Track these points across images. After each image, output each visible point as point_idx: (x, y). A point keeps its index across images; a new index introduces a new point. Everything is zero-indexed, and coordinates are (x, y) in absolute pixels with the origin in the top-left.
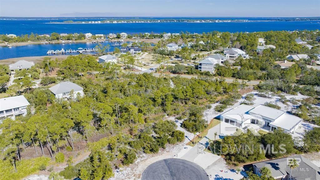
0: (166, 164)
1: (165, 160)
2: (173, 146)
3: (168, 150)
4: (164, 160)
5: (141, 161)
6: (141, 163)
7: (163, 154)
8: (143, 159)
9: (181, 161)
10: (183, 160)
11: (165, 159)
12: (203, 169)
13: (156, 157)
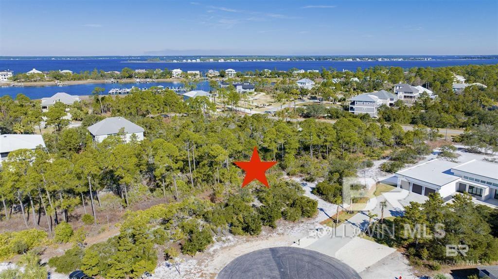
0: (273, 258)
1: (273, 251)
2: (292, 224)
3: (280, 231)
4: (270, 248)
5: (222, 248)
6: (221, 252)
7: (270, 238)
8: (226, 245)
9: (307, 253)
10: (311, 251)
11: (272, 247)
12: (355, 271)
13: (255, 243)
